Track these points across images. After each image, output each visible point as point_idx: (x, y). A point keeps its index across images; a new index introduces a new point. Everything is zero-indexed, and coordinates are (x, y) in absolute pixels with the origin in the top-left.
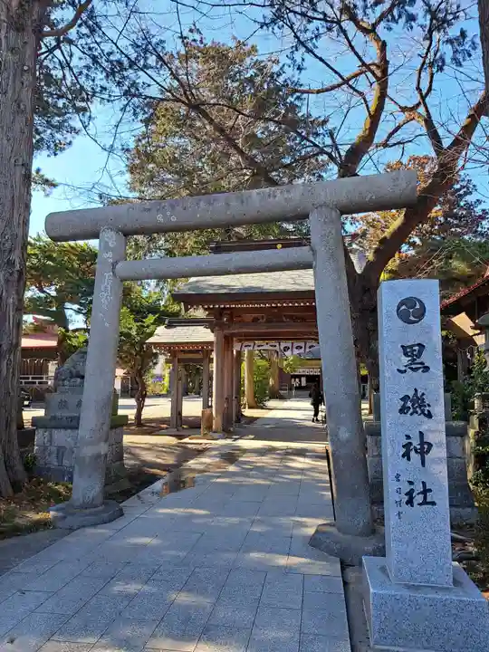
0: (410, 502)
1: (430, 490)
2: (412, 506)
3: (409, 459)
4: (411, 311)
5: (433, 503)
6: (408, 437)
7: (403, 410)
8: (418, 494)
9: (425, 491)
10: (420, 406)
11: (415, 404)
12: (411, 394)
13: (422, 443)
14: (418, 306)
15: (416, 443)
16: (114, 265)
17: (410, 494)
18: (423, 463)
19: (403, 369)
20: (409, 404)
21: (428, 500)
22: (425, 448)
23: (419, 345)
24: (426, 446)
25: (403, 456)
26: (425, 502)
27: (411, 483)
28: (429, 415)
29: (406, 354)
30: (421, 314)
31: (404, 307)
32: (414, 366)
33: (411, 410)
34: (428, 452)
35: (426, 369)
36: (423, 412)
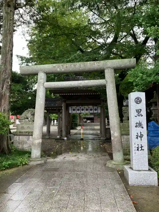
0: (138, 150)
1: (143, 147)
2: (138, 151)
3: (138, 139)
4: (138, 101)
5: (143, 150)
6: (137, 133)
7: (136, 126)
8: (140, 147)
9: (142, 147)
10: (140, 125)
11: (139, 125)
12: (138, 122)
13: (141, 135)
14: (140, 99)
15: (139, 135)
16: (43, 84)
17: (138, 148)
18: (141, 140)
19: (136, 116)
20: (138, 125)
21: (142, 149)
22: (141, 136)
23: (140, 109)
24: (142, 135)
25: (136, 138)
26: (142, 150)
27: (138, 145)
28: (143, 128)
29: (137, 112)
30: (141, 101)
31: (136, 99)
32: (139, 115)
33: (138, 126)
34: (142, 137)
35: (142, 116)
36: (141, 127)
